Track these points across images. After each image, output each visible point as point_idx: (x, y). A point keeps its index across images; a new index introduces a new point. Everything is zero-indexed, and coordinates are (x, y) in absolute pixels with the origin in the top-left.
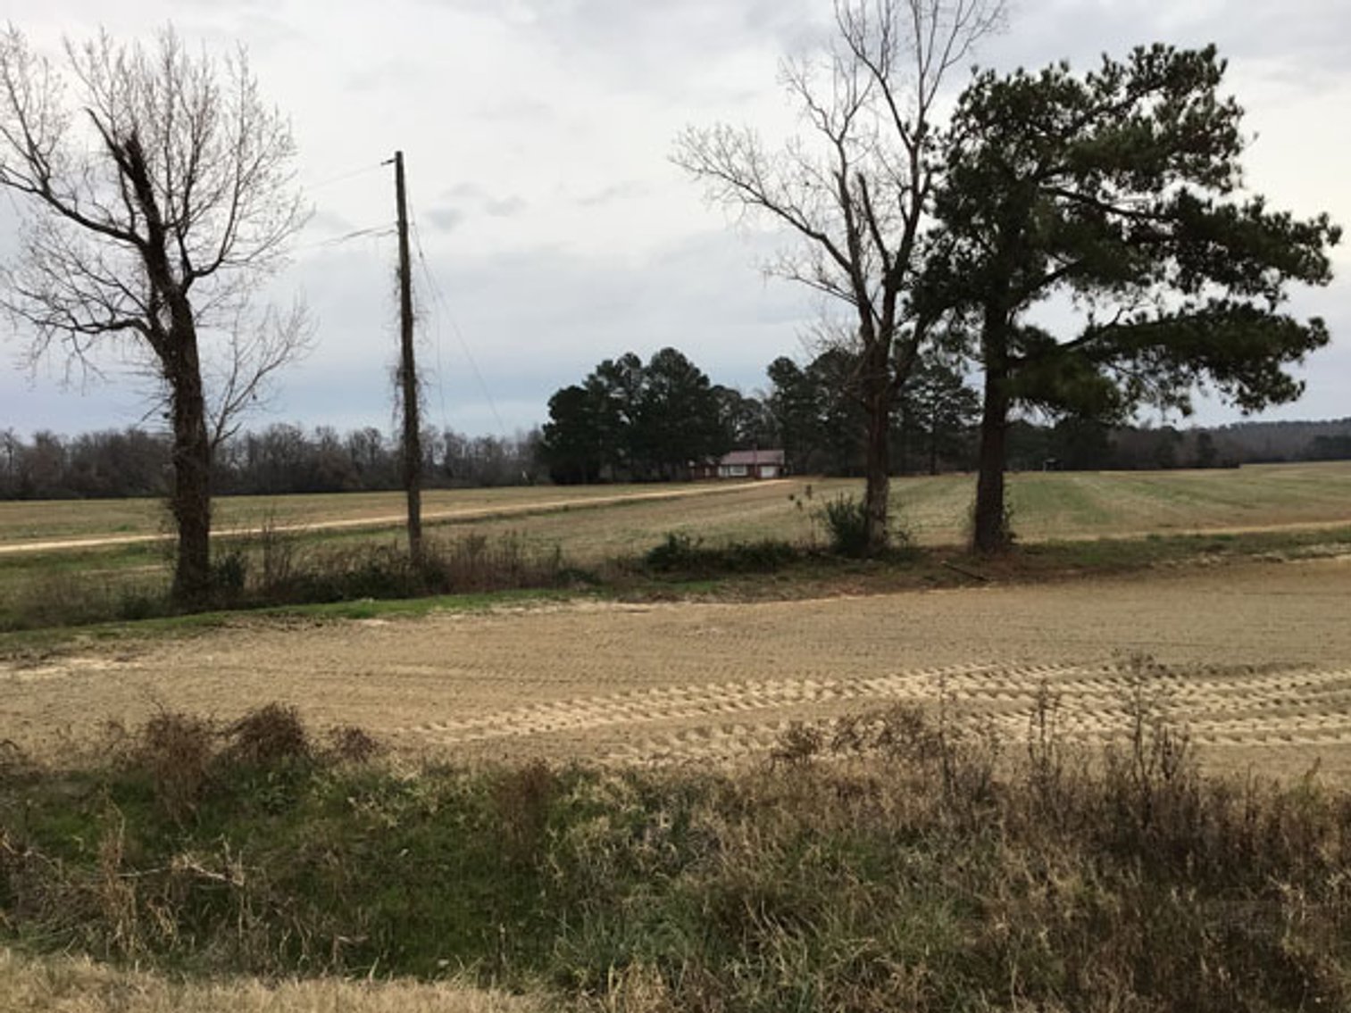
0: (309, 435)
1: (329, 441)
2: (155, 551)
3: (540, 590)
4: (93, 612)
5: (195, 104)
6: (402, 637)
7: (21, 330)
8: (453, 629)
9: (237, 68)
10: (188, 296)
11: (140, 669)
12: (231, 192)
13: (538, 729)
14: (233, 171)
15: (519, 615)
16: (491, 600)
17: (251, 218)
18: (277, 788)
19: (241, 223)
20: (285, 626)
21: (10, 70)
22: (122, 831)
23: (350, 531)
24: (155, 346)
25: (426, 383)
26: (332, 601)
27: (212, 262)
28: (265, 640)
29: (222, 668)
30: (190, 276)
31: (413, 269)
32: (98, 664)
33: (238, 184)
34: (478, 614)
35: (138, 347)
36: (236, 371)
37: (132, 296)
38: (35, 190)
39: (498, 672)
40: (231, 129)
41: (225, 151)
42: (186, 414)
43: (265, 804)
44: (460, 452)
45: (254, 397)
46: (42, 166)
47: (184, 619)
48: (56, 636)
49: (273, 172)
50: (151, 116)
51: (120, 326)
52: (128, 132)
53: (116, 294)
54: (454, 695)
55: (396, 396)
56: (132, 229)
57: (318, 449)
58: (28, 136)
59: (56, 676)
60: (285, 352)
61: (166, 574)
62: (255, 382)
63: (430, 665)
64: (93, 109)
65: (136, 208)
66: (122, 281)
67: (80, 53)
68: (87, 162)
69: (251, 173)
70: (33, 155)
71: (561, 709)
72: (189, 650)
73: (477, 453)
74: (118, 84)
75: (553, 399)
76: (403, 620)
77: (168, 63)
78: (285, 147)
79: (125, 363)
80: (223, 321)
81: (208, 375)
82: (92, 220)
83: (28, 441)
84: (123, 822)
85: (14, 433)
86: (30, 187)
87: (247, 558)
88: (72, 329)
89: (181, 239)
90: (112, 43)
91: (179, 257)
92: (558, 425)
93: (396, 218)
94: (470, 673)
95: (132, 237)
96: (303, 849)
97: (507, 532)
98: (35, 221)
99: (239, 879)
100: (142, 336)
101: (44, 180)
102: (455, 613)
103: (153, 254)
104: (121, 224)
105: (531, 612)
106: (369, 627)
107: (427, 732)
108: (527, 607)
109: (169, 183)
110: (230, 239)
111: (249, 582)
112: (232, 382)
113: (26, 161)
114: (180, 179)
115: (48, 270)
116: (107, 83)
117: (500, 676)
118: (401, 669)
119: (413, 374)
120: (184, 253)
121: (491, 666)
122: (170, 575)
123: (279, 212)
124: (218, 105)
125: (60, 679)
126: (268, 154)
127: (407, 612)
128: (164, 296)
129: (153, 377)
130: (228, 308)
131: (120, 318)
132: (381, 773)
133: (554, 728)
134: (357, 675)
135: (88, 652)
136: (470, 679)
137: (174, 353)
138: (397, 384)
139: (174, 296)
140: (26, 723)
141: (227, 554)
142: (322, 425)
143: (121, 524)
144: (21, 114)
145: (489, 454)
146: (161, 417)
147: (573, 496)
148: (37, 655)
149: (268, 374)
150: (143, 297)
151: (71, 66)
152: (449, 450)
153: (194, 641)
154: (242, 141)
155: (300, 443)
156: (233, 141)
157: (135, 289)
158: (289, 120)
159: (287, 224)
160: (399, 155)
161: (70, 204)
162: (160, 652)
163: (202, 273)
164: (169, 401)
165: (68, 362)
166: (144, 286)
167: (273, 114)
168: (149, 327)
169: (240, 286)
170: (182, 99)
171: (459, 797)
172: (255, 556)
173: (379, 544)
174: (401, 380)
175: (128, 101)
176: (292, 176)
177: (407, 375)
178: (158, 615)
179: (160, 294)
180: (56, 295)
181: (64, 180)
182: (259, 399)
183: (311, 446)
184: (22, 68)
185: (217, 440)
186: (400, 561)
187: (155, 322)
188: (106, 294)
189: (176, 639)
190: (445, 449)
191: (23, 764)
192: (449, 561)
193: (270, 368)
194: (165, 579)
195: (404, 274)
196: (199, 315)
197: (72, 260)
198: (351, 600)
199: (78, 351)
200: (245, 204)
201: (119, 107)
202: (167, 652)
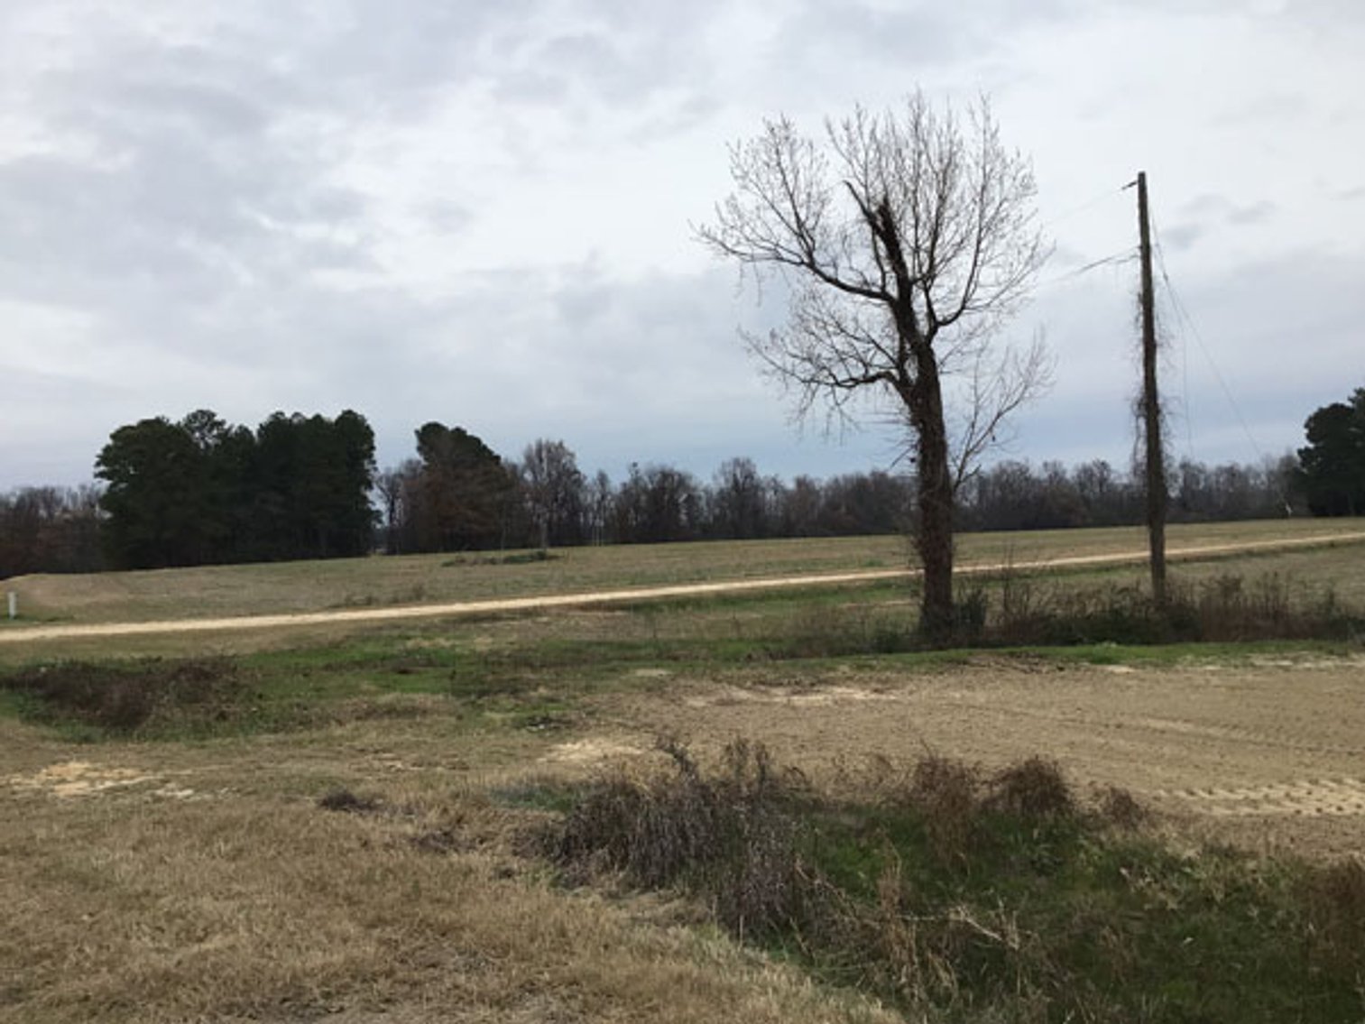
0: (1037, 470)
1: (1056, 476)
2: (899, 587)
3: (1311, 641)
4: (852, 644)
5: (941, 161)
6: (1150, 688)
7: (792, 389)
8: (1208, 681)
9: (980, 118)
10: (933, 346)
11: (894, 702)
12: (974, 240)
13: (1327, 810)
14: (976, 218)
15: (1286, 669)
16: (1251, 651)
17: (994, 262)
18: (1042, 846)
19: (984, 268)
20: (1025, 667)
21: (783, 158)
22: (899, 869)
23: (1082, 569)
24: (903, 396)
25: (1170, 413)
26: (1073, 643)
27: (955, 310)
28: (1008, 680)
29: (970, 706)
30: (935, 325)
31: (1157, 294)
32: (859, 695)
33: (981, 230)
34: (1236, 667)
35: (887, 397)
36: (976, 414)
37: (884, 351)
38: (802, 263)
39: (1267, 736)
40: (974, 178)
41: (968, 200)
42: (930, 458)
43: (1033, 863)
44: (1198, 483)
45: (994, 439)
46: (809, 240)
47: (933, 654)
48: (822, 665)
49: (1014, 215)
50: (901, 178)
51: (873, 379)
52: (880, 198)
53: (869, 350)
54: (1218, 758)
55: (1138, 427)
56: (883, 287)
57: (1046, 484)
58: (797, 215)
59: (823, 704)
60: (1023, 393)
61: (911, 609)
62: (994, 423)
63: (1186, 721)
64: (850, 181)
65: (887, 268)
66: (874, 336)
67: (840, 131)
68: (845, 231)
69: (993, 218)
70: (801, 232)
71: (1353, 787)
72: (937, 686)
73: (1217, 482)
74: (871, 154)
75: (1311, 419)
76: (1149, 668)
77: (917, 125)
78: (1026, 187)
79: (877, 413)
80: (964, 366)
81: (952, 420)
82: (849, 284)
83: (790, 485)
84: (900, 862)
85: (779, 479)
86: (798, 260)
87: (987, 596)
88: (832, 385)
89: (927, 291)
90: (866, 117)
91: (925, 309)
92: (1316, 448)
93: (1138, 242)
94: (1234, 735)
95: (883, 295)
96: (1076, 919)
97: (1266, 575)
98: (802, 290)
99: (1013, 941)
100: (891, 385)
101: (810, 254)
102: (1209, 663)
103: (902, 310)
104: (874, 284)
105: (1301, 666)
106: (1112, 673)
107: (1191, 798)
108: (1295, 660)
109: (917, 240)
110: (972, 286)
111: (989, 621)
112: (973, 425)
113: (795, 238)
114: (927, 233)
115: (813, 334)
116: (862, 155)
117: (1271, 740)
118: (1154, 723)
119: (1156, 404)
120: (929, 304)
121: (1258, 729)
122: (915, 610)
123: (1019, 253)
124: (963, 157)
125: (827, 706)
126: (1010, 197)
127: (1154, 660)
128: (912, 347)
129: (900, 426)
130: (970, 352)
131: (872, 372)
132: (1155, 846)
133: (1348, 811)
134: (1107, 726)
135: (849, 682)
136: (1233, 741)
137: (919, 401)
138: (1138, 417)
139: (920, 346)
140: (803, 746)
141: (969, 591)
142: (1050, 460)
143: (868, 560)
144: (791, 196)
145: (1232, 484)
146: (908, 462)
147: (1340, 530)
148: (807, 682)
149: (1007, 415)
150: (892, 349)
151: (832, 145)
152: (1185, 481)
153: (941, 677)
154: (984, 188)
155: (1027, 479)
156: (975, 189)
157: (885, 343)
158: (1030, 158)
159: (1027, 264)
160: (1142, 176)
161: (829, 271)
162: (911, 686)
163: (946, 322)
164: (915, 446)
165: (829, 416)
166: (893, 340)
167: (1015, 156)
168: (898, 378)
169: (979, 332)
170: (929, 158)
171: (1248, 887)
172: (995, 594)
173: (1120, 586)
174: (1143, 411)
175: (880, 167)
176: (1033, 214)
177: (1149, 405)
178: (905, 650)
179: (908, 346)
180: (819, 356)
181: (826, 250)
182: (999, 440)
183: (1038, 482)
184: (792, 154)
185: (959, 482)
186: (1143, 603)
187: (903, 373)
188: (860, 350)
189: (926, 673)
190: (1180, 480)
191: (808, 790)
192: (1197, 606)
193: (1009, 409)
194: (912, 616)
195: (1147, 299)
196: (942, 363)
197: (831, 322)
198: (1094, 644)
199: (837, 404)
200: (987, 248)
201: (872, 176)
202: (918, 687)
